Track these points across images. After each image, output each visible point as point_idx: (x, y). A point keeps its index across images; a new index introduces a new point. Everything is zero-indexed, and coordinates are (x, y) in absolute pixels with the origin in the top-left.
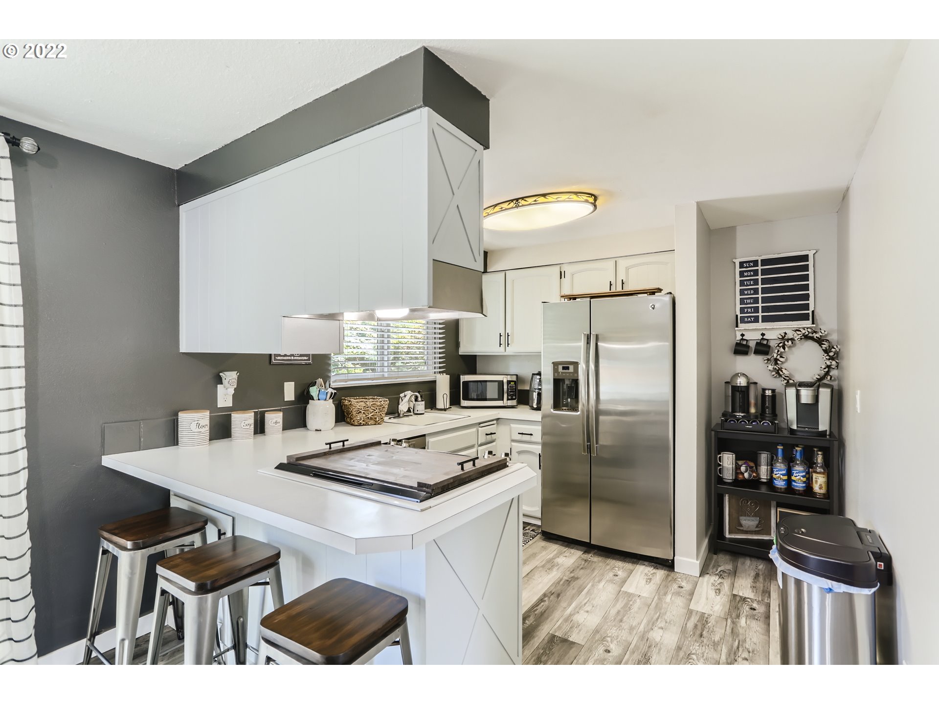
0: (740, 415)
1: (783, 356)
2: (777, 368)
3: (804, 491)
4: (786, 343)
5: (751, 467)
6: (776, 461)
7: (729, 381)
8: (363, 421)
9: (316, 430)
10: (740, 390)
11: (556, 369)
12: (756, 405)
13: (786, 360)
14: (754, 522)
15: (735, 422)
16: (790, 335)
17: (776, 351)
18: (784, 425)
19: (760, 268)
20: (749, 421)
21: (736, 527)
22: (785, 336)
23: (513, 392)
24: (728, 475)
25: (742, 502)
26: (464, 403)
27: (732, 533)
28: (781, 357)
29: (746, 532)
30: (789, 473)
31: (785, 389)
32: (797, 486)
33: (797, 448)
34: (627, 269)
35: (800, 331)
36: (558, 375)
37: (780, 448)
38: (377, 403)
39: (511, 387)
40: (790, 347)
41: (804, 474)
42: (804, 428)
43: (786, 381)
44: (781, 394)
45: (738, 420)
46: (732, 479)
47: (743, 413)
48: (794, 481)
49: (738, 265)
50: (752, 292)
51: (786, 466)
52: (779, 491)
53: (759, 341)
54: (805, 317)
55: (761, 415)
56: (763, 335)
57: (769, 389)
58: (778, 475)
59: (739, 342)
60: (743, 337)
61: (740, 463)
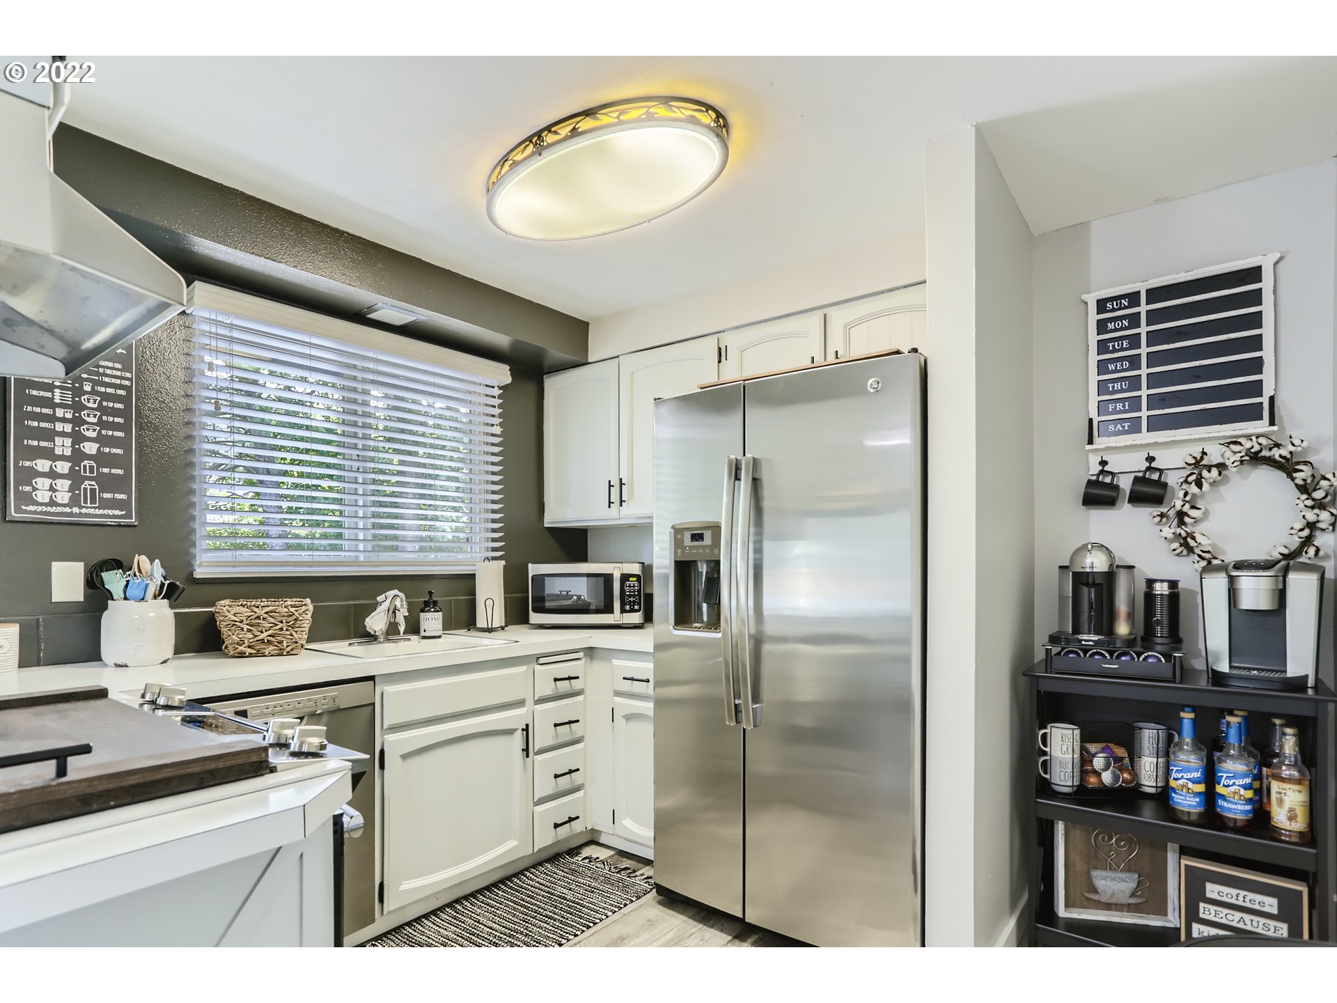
0: (1089, 638)
1: (1198, 506)
2: (1184, 534)
3: (1248, 821)
4: (1205, 473)
5: (1118, 760)
6: (1177, 748)
7: (1067, 564)
8: (249, 647)
9: (118, 666)
10: (1091, 580)
11: (679, 540)
12: (1131, 616)
13: (1206, 514)
14: (1124, 884)
15: (1079, 655)
16: (1215, 454)
17: (1181, 494)
18: (1199, 664)
19: (1143, 308)
20: (1111, 653)
21: (1084, 893)
22: (1202, 458)
23: (634, 596)
24: (1063, 776)
25: (1096, 837)
26: (535, 618)
27: (1074, 906)
28: (1193, 507)
29: (1108, 906)
30: (1210, 777)
31: (1201, 578)
32: (1230, 810)
33: (1229, 718)
34: (848, 328)
35: (1240, 444)
36: (683, 553)
37: (1187, 716)
38: (280, 609)
39: (630, 586)
40: (1214, 484)
41: (1248, 780)
42: (1249, 669)
43: (1204, 563)
44: (1193, 592)
45: (1085, 652)
46: (1073, 786)
47: (1096, 633)
48: (1223, 797)
49: (1093, 307)
50: (1126, 364)
51: (1202, 761)
52: (1185, 818)
53: (1141, 475)
54: (1253, 413)
55: (1145, 639)
56: (1151, 459)
57: (1162, 581)
58: (1181, 782)
59: (1094, 478)
60: (1103, 467)
61: (1093, 748)
